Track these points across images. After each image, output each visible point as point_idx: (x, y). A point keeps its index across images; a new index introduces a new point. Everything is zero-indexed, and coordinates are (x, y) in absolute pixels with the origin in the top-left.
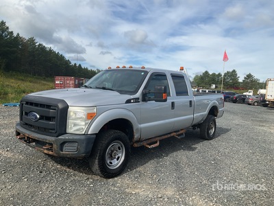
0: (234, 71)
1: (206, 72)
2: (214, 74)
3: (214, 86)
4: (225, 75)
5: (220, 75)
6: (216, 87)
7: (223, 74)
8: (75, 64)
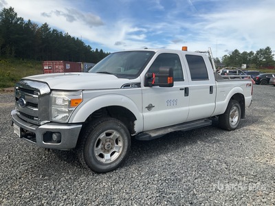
0: (268, 48)
1: (236, 51)
2: (245, 53)
3: (244, 66)
4: (257, 54)
5: (251, 53)
6: (247, 67)
7: (255, 53)
8: (97, 50)
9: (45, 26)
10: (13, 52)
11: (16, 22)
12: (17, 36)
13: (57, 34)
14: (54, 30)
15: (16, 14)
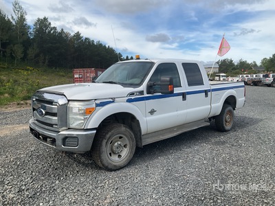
9: (78, 35)
10: (47, 61)
11: (49, 32)
12: (50, 45)
13: (89, 42)
14: (86, 39)
15: (50, 24)
